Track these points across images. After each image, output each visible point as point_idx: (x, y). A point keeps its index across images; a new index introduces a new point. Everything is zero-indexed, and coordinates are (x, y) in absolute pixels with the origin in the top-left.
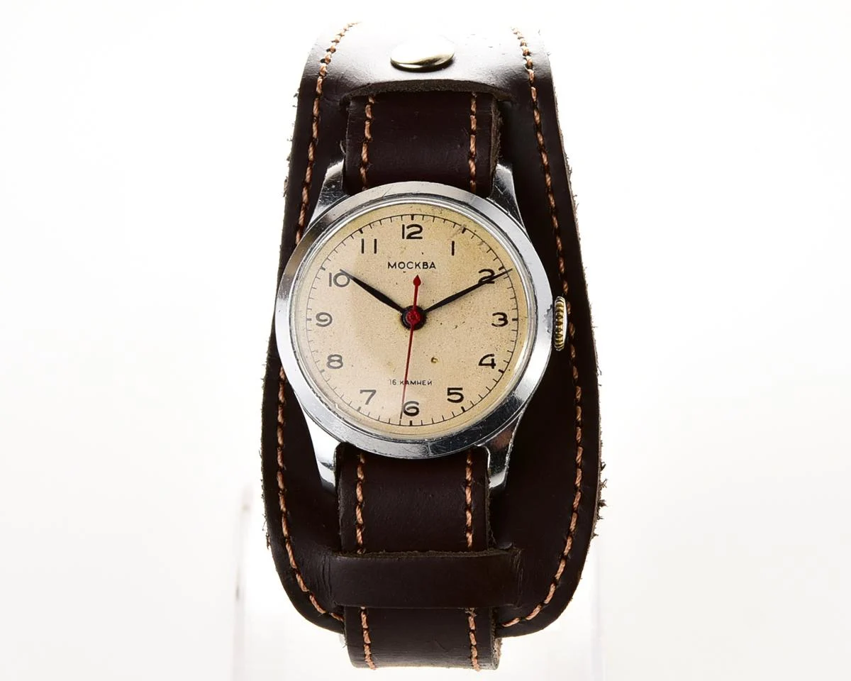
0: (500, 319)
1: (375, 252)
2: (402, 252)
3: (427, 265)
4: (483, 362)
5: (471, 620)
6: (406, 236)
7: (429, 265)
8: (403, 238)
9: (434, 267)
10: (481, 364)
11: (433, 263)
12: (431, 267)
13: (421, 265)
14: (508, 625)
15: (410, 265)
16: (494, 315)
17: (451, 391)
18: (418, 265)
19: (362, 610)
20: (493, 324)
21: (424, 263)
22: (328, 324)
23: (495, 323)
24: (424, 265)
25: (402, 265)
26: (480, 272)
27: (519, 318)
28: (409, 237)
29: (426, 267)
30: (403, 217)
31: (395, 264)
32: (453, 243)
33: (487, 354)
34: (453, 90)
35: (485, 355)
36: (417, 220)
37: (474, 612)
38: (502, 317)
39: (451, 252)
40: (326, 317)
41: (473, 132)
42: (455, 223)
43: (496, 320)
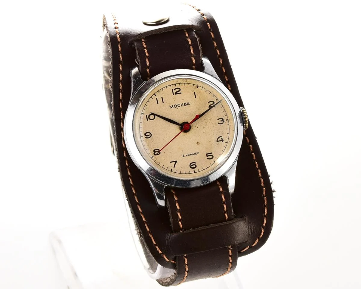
0: (221, 121)
1: (163, 103)
2: (174, 101)
3: (186, 104)
4: (218, 140)
5: (230, 251)
6: (174, 93)
7: (187, 104)
8: (173, 94)
9: (189, 104)
10: (217, 141)
11: (188, 103)
12: (188, 104)
13: (183, 104)
14: (243, 251)
15: (179, 105)
16: (218, 119)
17: (208, 155)
18: (182, 105)
19: (185, 256)
20: (219, 124)
21: (184, 103)
22: (150, 137)
23: (219, 123)
24: (185, 104)
25: (175, 106)
26: (208, 103)
27: (229, 119)
28: (176, 94)
29: (185, 105)
30: (171, 86)
31: (173, 106)
32: (195, 93)
33: (219, 136)
34: (177, 30)
35: (218, 137)
36: (178, 86)
37: (231, 247)
38: (222, 120)
39: (195, 97)
40: (149, 134)
41: (190, 45)
42: (193, 84)
43: (219, 121)
